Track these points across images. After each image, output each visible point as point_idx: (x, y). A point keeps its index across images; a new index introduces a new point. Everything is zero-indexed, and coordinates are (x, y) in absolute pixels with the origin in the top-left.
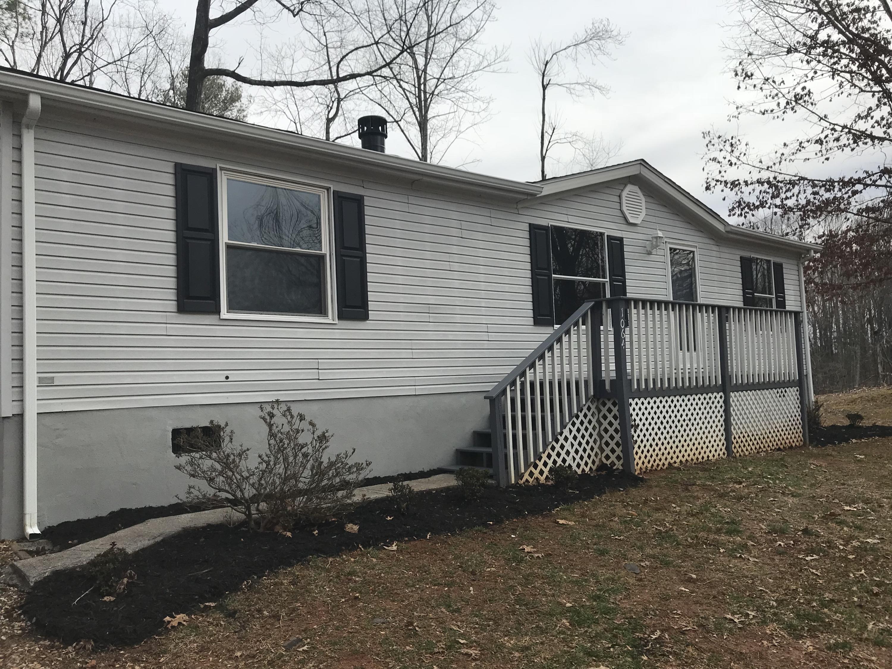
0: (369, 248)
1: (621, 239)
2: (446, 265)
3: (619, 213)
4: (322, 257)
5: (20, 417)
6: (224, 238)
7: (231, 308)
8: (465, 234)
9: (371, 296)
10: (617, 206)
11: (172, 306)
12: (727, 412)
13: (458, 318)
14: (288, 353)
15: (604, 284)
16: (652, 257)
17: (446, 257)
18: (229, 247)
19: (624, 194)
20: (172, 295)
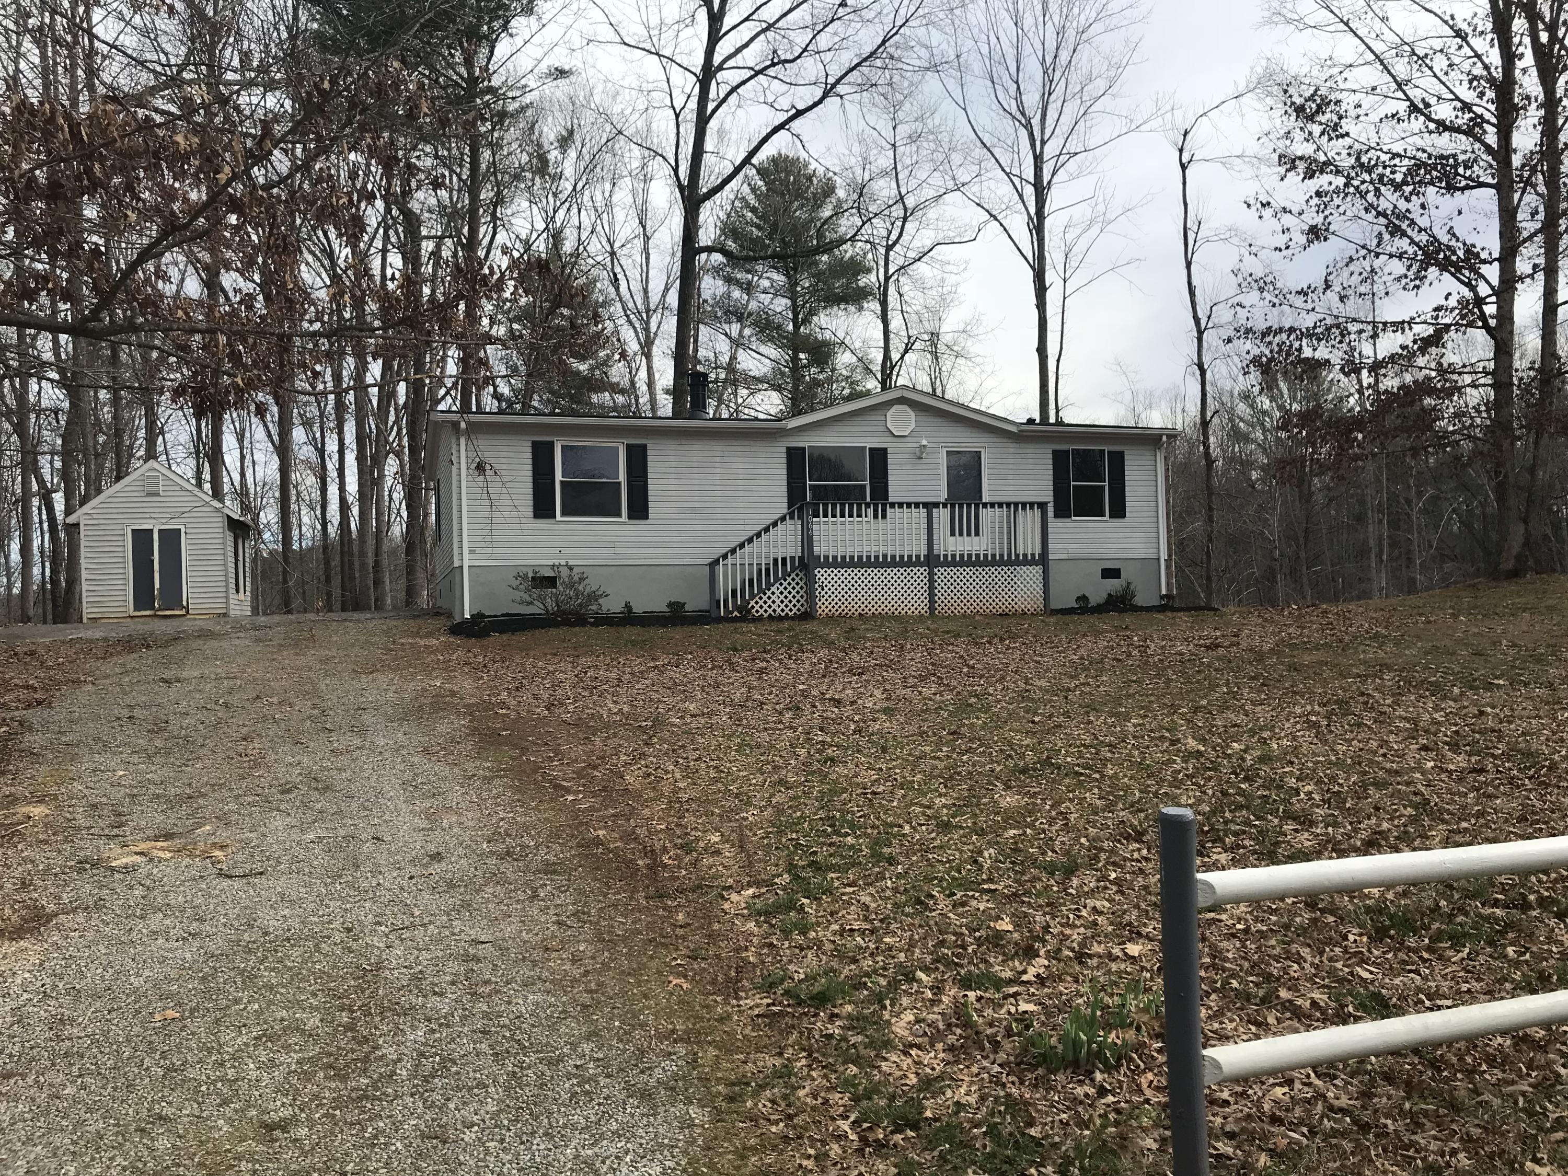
0: (650, 476)
1: (884, 451)
2: (711, 482)
3: (884, 429)
4: (619, 483)
5: (462, 567)
6: (559, 477)
7: (564, 514)
8: (727, 460)
9: (650, 504)
10: (883, 423)
11: (532, 515)
12: (931, 588)
13: (719, 516)
14: (592, 539)
15: (865, 486)
16: (923, 461)
17: (710, 476)
18: (562, 482)
19: (888, 414)
20: (531, 509)
